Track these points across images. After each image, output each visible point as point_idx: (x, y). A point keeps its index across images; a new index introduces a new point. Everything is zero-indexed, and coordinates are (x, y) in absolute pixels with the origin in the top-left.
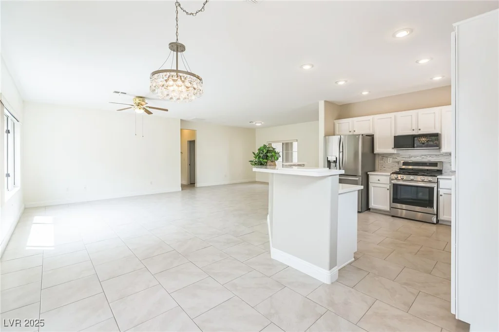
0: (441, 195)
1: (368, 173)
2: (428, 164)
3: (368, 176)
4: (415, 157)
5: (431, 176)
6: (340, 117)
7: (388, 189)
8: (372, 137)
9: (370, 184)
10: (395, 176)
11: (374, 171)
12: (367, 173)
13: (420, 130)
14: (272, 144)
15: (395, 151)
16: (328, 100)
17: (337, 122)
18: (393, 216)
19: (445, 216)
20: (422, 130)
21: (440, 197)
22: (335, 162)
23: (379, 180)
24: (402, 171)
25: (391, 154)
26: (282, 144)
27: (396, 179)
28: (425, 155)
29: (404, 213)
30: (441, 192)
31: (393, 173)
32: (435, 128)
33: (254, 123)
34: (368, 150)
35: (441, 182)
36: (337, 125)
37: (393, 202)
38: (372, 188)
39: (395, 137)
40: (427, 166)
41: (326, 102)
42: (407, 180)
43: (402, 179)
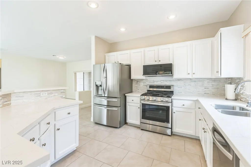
0: (174, 113)
1: (126, 95)
2: (165, 87)
3: (126, 97)
4: (157, 82)
5: (167, 97)
6: (110, 52)
7: (139, 108)
8: (129, 66)
9: (128, 104)
10: (143, 97)
11: (131, 92)
12: (125, 95)
13: (160, 61)
15: (144, 77)
17: (107, 55)
18: (142, 130)
19: (177, 129)
20: (161, 61)
21: (174, 114)
22: (101, 86)
23: (133, 100)
24: (150, 93)
25: (142, 80)
27: (144, 100)
28: (163, 80)
29: (150, 127)
30: (174, 111)
31: (142, 95)
32: (169, 60)
33: (58, 57)
34: (126, 76)
35: (174, 101)
36: (107, 57)
37: (142, 119)
38: (128, 106)
39: (144, 66)
40: (164, 88)
42: (152, 100)
43: (148, 100)
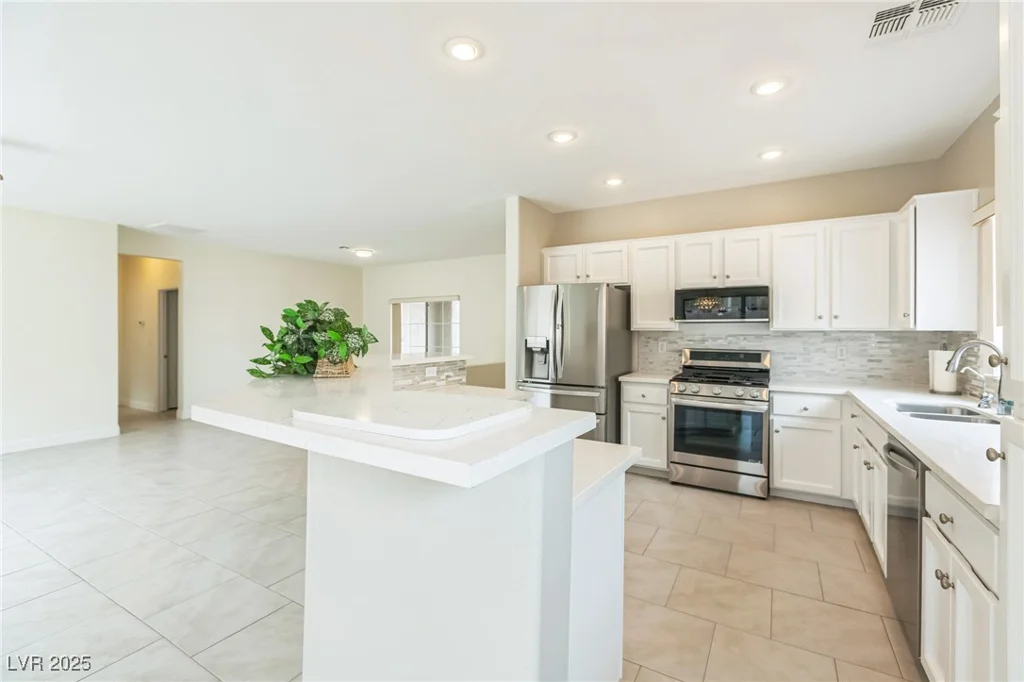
0: (777, 432)
1: (621, 379)
2: (742, 356)
3: (618, 386)
4: (715, 339)
5: (754, 385)
6: (554, 242)
7: (663, 418)
8: (626, 291)
9: (625, 407)
10: (678, 386)
11: (628, 372)
12: (617, 379)
13: (728, 277)
14: (402, 305)
15: (674, 326)
16: (525, 196)
17: (547, 252)
18: (674, 483)
19: (784, 480)
20: (731, 279)
21: (775, 435)
22: (545, 351)
23: (643, 396)
24: (689, 374)
25: (666, 333)
26: (424, 303)
27: (681, 393)
28: (734, 336)
29: (699, 476)
30: (776, 426)
31: (675, 379)
32: (758, 275)
33: (353, 251)
34: (618, 322)
35: (776, 398)
36: (548, 262)
37: (675, 450)
38: (629, 414)
39: (676, 291)
40: (741, 360)
41: (523, 200)
42: (706, 396)
43: (695, 394)
